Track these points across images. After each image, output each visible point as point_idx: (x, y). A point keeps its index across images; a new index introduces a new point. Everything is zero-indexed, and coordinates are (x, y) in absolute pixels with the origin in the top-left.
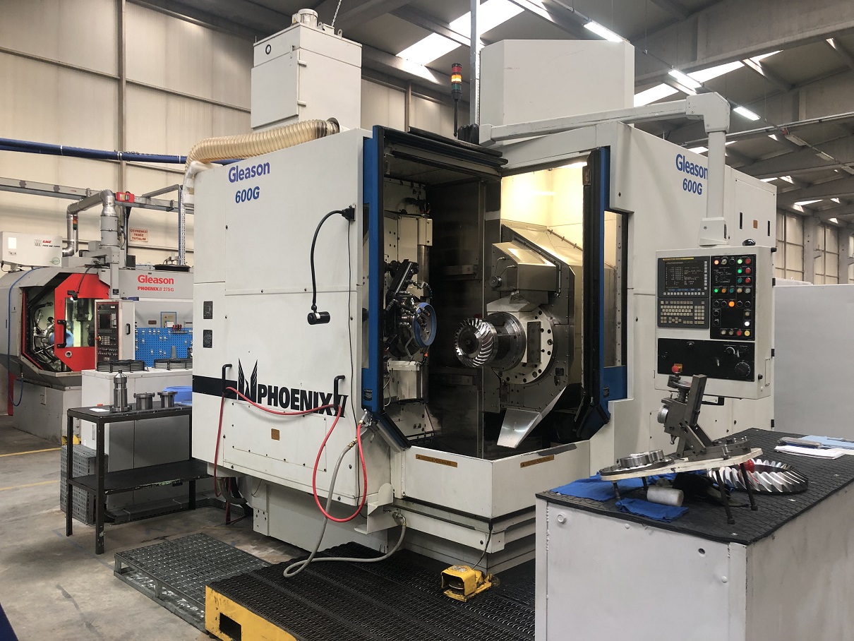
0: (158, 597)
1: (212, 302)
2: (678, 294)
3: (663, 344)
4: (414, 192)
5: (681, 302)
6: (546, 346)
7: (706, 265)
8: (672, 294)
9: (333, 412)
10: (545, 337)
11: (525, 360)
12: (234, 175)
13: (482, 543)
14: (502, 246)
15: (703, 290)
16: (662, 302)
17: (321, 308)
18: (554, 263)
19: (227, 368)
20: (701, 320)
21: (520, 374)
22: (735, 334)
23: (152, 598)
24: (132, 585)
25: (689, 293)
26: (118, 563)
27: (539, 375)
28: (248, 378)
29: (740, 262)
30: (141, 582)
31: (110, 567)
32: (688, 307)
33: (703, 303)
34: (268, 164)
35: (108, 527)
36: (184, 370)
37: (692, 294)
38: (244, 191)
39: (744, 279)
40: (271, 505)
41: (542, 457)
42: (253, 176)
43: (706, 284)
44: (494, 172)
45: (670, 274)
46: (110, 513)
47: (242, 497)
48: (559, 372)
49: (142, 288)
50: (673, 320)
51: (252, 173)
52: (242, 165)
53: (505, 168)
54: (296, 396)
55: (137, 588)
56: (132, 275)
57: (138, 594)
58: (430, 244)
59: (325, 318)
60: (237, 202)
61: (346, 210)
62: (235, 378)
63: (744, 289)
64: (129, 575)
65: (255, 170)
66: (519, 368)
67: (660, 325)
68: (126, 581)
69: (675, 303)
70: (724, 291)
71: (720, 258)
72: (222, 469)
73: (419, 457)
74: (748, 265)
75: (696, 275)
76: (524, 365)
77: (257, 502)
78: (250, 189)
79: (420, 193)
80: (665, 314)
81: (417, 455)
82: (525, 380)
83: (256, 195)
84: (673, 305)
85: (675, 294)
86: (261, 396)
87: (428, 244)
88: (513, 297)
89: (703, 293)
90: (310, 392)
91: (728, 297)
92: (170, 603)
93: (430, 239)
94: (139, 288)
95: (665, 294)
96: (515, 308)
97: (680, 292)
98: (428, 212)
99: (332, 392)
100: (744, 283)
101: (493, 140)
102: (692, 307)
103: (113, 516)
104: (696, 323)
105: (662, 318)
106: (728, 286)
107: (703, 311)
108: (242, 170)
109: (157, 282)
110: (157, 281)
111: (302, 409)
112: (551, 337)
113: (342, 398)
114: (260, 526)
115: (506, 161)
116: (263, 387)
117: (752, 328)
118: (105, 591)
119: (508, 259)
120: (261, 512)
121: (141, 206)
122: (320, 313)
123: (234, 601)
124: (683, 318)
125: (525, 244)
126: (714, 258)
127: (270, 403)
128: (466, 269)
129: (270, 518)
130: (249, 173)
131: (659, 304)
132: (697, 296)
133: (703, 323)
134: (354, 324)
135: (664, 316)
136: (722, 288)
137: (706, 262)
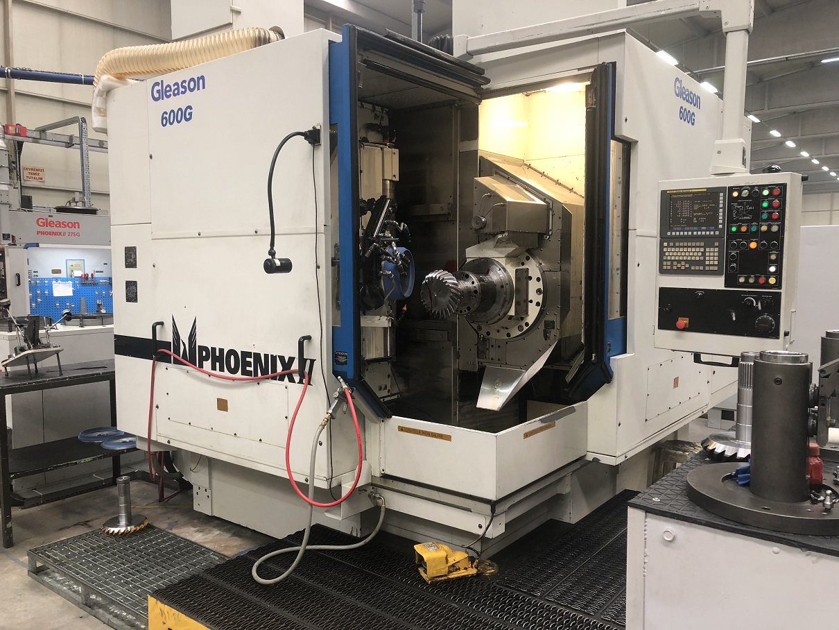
0: (86, 604)
1: (135, 248)
2: (686, 233)
3: (665, 294)
4: (376, 117)
5: (690, 244)
6: (534, 297)
7: (721, 198)
8: (678, 233)
9: (297, 378)
10: (534, 286)
11: (512, 312)
12: (158, 91)
13: (480, 527)
14: (485, 181)
15: (717, 228)
16: (665, 244)
17: (281, 254)
18: (544, 200)
19: (158, 327)
20: (714, 265)
21: (503, 328)
22: (756, 281)
23: (78, 604)
24: (51, 588)
25: (699, 233)
26: (32, 561)
27: (525, 328)
28: (184, 337)
29: (766, 192)
30: (62, 584)
31: (23, 564)
32: (698, 249)
33: (717, 244)
34: (203, 78)
35: (16, 512)
36: (101, 327)
37: (704, 233)
38: (173, 111)
39: (770, 214)
40: (214, 482)
41: (544, 424)
42: (183, 93)
43: (721, 222)
44: (473, 93)
45: (675, 209)
46: (17, 495)
47: (178, 471)
48: (549, 325)
49: (43, 233)
50: (679, 266)
51: (181, 90)
52: (169, 79)
53: (487, 89)
54: (248, 359)
55: (59, 592)
56: (28, 218)
57: (59, 600)
58: (397, 179)
59: (286, 266)
60: (164, 125)
61: (310, 131)
62: (169, 338)
63: (769, 227)
64: (47, 574)
65: (186, 85)
66: (504, 322)
67: (662, 271)
68: (43, 583)
69: (681, 244)
70: (744, 229)
71: (740, 189)
72: (156, 443)
73: (401, 429)
74: (777, 197)
75: (708, 211)
76: (511, 317)
77: (197, 478)
78: (180, 109)
79: (382, 118)
80: (669, 258)
81: (399, 427)
82: (508, 335)
83: (188, 117)
84: (679, 247)
85: (682, 233)
86: (202, 359)
87: (394, 179)
88: (500, 241)
89: (717, 233)
90: (266, 356)
91: (749, 236)
92: (101, 611)
93: (396, 171)
94: (38, 232)
95: (669, 234)
96: (501, 252)
97: (688, 231)
98: (394, 141)
99: (296, 354)
100: (770, 219)
101: (470, 54)
102: (702, 250)
103: (21, 498)
104: (707, 268)
105: (665, 263)
106: (749, 222)
107: (716, 254)
108: (169, 86)
109: (60, 226)
110: (59, 224)
111: (256, 374)
112: (540, 285)
113: (308, 363)
114: (201, 505)
115: (488, 81)
116: (206, 348)
117: (778, 274)
118: (18, 597)
119: (494, 196)
120: (202, 489)
121: (35, 140)
122: (280, 260)
123: (186, 615)
124: (692, 263)
125: (508, 179)
126: (731, 189)
127: (214, 368)
128: (437, 209)
129: (214, 494)
130: (178, 89)
131: (661, 247)
132: (710, 237)
133: (716, 268)
134: (322, 272)
135: (667, 260)
136: (740, 226)
137: (721, 194)
